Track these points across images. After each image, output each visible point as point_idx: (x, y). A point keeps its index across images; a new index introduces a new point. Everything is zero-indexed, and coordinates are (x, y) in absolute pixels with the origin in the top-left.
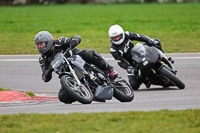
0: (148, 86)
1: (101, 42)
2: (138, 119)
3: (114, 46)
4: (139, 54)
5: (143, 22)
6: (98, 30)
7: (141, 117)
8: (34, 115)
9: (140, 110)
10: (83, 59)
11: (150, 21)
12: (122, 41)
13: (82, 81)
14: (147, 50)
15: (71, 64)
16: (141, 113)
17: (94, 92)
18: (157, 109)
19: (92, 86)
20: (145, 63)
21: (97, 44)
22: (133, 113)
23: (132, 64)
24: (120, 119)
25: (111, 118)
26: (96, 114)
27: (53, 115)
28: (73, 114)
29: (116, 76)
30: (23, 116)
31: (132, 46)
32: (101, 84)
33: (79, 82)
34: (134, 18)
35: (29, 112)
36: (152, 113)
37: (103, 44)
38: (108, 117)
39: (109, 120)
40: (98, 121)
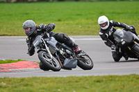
0: (127, 59)
1: (89, 27)
2: (115, 80)
3: (102, 31)
4: (119, 37)
5: (119, 13)
6: (87, 19)
7: (117, 79)
8: (43, 78)
9: (116, 74)
10: (56, 39)
11: (123, 13)
12: (107, 27)
13: (54, 55)
14: (125, 34)
15: (47, 44)
16: (117, 76)
17: (62, 63)
18: (128, 74)
19: (62, 58)
20: (123, 43)
21: (86, 29)
22: (111, 77)
23: (114, 44)
24: (102, 81)
25: (96, 79)
26: (86, 77)
27: (56, 78)
28: (69, 77)
29: (80, 52)
30: (34, 78)
31: (114, 30)
32: (68, 58)
33: (51, 56)
34: (112, 11)
35: (39, 76)
36: (124, 76)
37: (91, 29)
38: (94, 79)
39: (95, 81)
40: (87, 82)
